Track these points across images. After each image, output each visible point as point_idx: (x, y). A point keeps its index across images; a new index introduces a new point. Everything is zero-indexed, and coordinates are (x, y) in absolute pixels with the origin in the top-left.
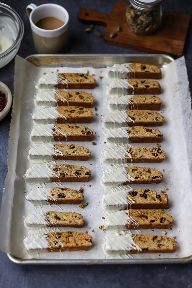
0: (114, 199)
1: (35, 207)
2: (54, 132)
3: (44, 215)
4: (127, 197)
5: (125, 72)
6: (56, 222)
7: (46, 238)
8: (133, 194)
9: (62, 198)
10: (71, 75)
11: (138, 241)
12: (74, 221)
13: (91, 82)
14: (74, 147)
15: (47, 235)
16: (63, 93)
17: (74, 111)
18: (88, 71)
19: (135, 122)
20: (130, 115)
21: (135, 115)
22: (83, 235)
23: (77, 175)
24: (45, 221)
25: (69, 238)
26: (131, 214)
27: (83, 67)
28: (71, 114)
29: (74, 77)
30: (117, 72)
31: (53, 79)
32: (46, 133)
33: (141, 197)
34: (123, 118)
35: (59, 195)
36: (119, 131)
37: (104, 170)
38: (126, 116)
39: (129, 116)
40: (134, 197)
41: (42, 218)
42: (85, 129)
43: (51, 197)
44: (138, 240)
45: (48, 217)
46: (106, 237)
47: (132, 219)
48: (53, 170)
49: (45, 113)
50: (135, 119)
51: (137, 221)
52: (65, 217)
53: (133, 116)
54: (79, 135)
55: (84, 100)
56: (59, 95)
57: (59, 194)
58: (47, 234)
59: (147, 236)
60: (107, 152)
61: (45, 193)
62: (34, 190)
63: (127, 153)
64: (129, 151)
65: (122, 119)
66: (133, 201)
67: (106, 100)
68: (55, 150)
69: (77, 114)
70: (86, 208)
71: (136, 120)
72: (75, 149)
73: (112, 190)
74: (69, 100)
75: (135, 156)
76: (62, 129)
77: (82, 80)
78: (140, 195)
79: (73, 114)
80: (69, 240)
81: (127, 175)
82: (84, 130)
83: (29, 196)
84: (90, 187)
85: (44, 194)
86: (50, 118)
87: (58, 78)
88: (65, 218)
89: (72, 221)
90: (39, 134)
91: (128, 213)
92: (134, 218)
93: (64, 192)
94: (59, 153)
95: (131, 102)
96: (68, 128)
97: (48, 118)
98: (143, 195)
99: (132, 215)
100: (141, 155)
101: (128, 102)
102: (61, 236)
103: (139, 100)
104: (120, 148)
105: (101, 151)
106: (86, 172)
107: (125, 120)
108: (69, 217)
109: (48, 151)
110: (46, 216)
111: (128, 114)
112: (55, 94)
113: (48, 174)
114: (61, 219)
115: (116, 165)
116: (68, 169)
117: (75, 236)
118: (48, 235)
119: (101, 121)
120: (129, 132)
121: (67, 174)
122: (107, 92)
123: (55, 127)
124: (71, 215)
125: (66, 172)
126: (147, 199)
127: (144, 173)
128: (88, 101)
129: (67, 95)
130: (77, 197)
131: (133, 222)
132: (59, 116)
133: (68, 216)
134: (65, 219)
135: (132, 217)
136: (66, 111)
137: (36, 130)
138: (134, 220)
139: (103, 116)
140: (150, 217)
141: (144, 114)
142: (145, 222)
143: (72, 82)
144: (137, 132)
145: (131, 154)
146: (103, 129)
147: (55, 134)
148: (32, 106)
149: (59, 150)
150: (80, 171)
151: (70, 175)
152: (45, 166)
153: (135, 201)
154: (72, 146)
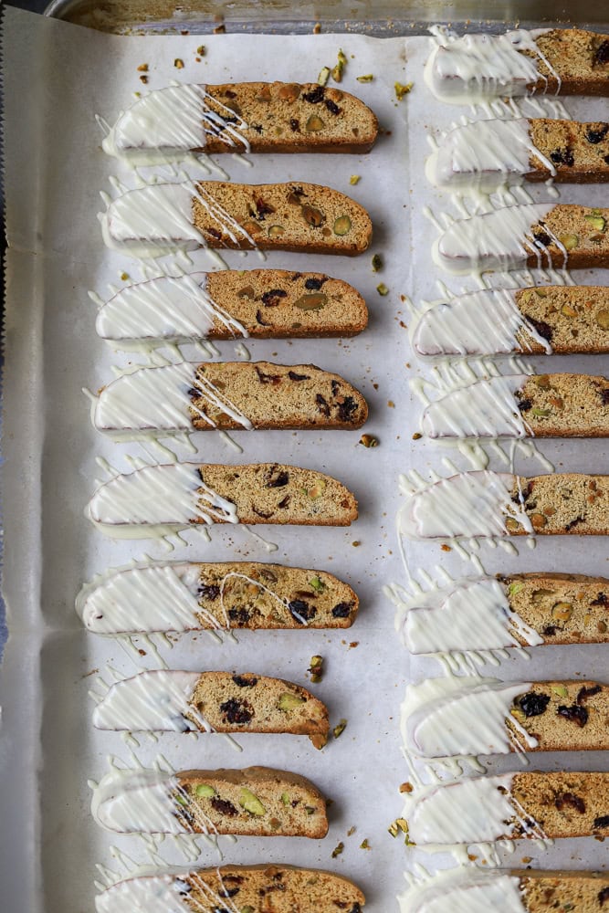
0: (450, 730)
1: (130, 741)
2: (194, 408)
3: (169, 797)
4: (507, 720)
5: (515, 80)
6: (216, 825)
7: (182, 893)
8: (531, 706)
9: (239, 722)
10: (264, 94)
11: (543, 908)
12: (292, 820)
13: (355, 131)
14: (283, 481)
15: (183, 881)
16: (230, 193)
17: (283, 294)
18: (342, 55)
19: (554, 350)
20: (532, 315)
21: (554, 310)
22: (329, 884)
23: (298, 616)
24: (175, 820)
25: (272, 894)
26: (520, 789)
27: (319, 31)
28: (269, 311)
29: (278, 105)
30: (479, 80)
31: (181, 119)
32: (162, 415)
33: (564, 720)
34: (500, 328)
35: (225, 708)
36: (479, 396)
37: (412, 571)
38: (515, 317)
39: (528, 317)
40: (533, 721)
41: (161, 809)
42: (330, 389)
43: (194, 714)
44: (541, 903)
45: (187, 802)
46: (417, 869)
47: (522, 815)
48: (195, 592)
49: (150, 306)
50: (554, 332)
51: (542, 823)
52: (255, 803)
53: (546, 316)
54: (303, 417)
55: (326, 232)
56: (211, 205)
57: (225, 701)
58: (186, 881)
59: (578, 887)
60: (426, 504)
61: (169, 700)
62: (123, 684)
63: (514, 506)
64: (521, 498)
65: (496, 333)
66: (531, 735)
67: (425, 212)
68: (205, 497)
69: (296, 309)
70: (338, 743)
71: (556, 339)
72: (289, 489)
73: (442, 662)
74: (260, 229)
75: (547, 522)
76: (228, 390)
77: (317, 124)
78: (561, 708)
79: (275, 309)
80: (270, 903)
81: (510, 619)
82: (328, 394)
83: (102, 713)
84: (353, 649)
85: (163, 701)
86: (174, 331)
87: (204, 109)
88: (254, 807)
89: (283, 821)
90: (131, 417)
91: (507, 787)
92: (532, 808)
93: (244, 693)
94: (221, 509)
95: (538, 243)
96: (257, 384)
97: (165, 333)
98: (574, 708)
99: (524, 796)
100: (573, 518)
101: (524, 246)
102: (241, 887)
103: (574, 229)
104: (483, 484)
105: (401, 478)
106: (336, 601)
107: (509, 340)
108: (268, 805)
109: (171, 502)
110: (178, 798)
111: (525, 307)
112: (194, 200)
113: (179, 613)
114: (237, 812)
115: (463, 543)
116: (260, 591)
117: (295, 889)
118: (189, 884)
119: (402, 324)
120: (525, 406)
121: (256, 609)
122: (432, 171)
123: (198, 378)
124: (279, 797)
125: (251, 605)
126: (589, 726)
127: (581, 608)
128: (345, 239)
129: (248, 205)
130: (302, 720)
131: (524, 825)
132: (215, 320)
133: (265, 798)
134: (252, 811)
135: (524, 803)
136: (246, 297)
137: (117, 398)
138: (532, 820)
139: (411, 300)
140: (594, 802)
141: (596, 307)
142: (574, 825)
143: (268, 135)
144: (560, 403)
145: (529, 512)
146: (408, 366)
147: (202, 414)
148: (94, 252)
149: (218, 492)
150: (311, 595)
151: (271, 617)
152: (162, 578)
153: (537, 737)
154: (275, 476)
